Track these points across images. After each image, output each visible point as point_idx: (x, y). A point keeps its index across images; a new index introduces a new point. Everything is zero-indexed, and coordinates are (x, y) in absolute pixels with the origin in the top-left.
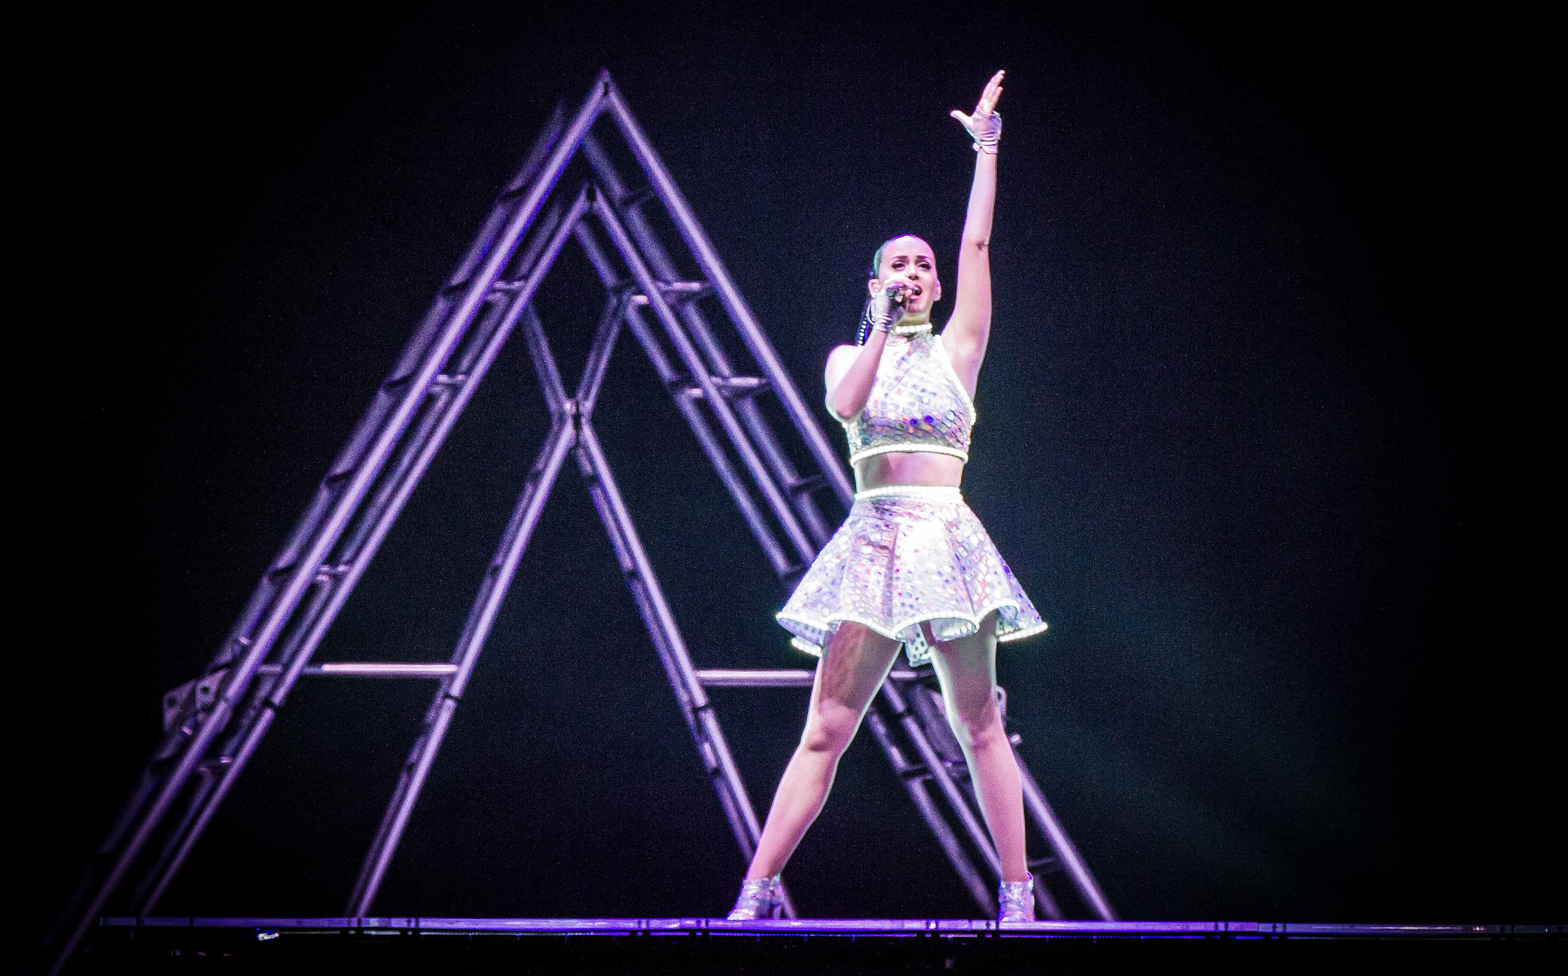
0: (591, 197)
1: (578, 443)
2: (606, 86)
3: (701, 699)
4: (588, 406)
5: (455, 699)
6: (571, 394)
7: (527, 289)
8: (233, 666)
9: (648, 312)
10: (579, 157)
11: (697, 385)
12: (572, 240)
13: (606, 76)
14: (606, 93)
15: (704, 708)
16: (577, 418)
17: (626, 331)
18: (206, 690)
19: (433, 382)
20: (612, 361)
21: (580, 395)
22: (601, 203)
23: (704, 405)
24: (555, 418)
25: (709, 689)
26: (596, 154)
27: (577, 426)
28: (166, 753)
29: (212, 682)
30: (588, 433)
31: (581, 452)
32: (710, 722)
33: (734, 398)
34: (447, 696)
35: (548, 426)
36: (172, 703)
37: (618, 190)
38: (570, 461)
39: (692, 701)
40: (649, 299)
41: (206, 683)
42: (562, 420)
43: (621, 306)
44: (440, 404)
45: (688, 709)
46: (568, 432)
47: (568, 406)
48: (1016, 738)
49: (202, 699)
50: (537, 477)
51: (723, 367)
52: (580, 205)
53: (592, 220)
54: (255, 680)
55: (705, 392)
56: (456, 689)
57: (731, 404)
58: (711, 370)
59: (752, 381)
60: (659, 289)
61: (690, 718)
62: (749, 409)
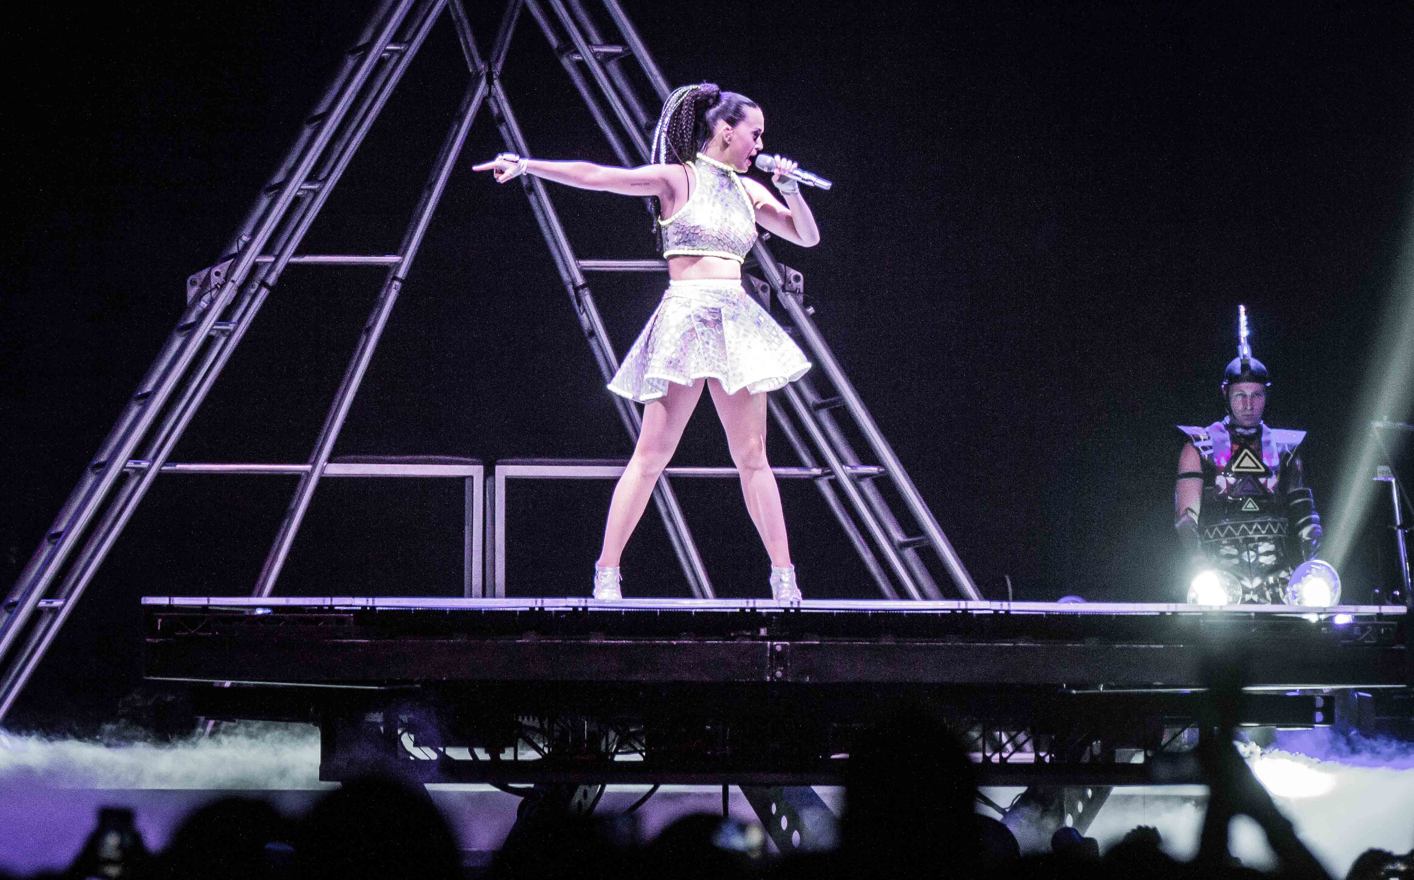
1: (490, 96)
3: (580, 281)
4: (498, 67)
5: (401, 281)
6: (485, 59)
8: (238, 257)
11: (577, 52)
15: (583, 287)
16: (490, 76)
17: (526, 12)
18: (217, 274)
19: (385, 49)
21: (493, 59)
23: (582, 67)
24: (473, 77)
25: (586, 274)
27: (490, 82)
28: (192, 319)
29: (223, 268)
30: (498, 87)
31: (491, 101)
32: (588, 299)
33: (604, 61)
34: (395, 278)
35: (467, 82)
36: (193, 283)
38: (484, 107)
39: (573, 282)
41: (217, 269)
42: (478, 78)
44: (389, 66)
45: (570, 287)
46: (483, 87)
47: (483, 67)
48: (811, 310)
49: (215, 280)
51: (595, 38)
54: (255, 268)
55: (584, 57)
56: (401, 274)
57: (602, 65)
58: (589, 41)
59: (618, 49)
61: (572, 292)
62: (613, 67)
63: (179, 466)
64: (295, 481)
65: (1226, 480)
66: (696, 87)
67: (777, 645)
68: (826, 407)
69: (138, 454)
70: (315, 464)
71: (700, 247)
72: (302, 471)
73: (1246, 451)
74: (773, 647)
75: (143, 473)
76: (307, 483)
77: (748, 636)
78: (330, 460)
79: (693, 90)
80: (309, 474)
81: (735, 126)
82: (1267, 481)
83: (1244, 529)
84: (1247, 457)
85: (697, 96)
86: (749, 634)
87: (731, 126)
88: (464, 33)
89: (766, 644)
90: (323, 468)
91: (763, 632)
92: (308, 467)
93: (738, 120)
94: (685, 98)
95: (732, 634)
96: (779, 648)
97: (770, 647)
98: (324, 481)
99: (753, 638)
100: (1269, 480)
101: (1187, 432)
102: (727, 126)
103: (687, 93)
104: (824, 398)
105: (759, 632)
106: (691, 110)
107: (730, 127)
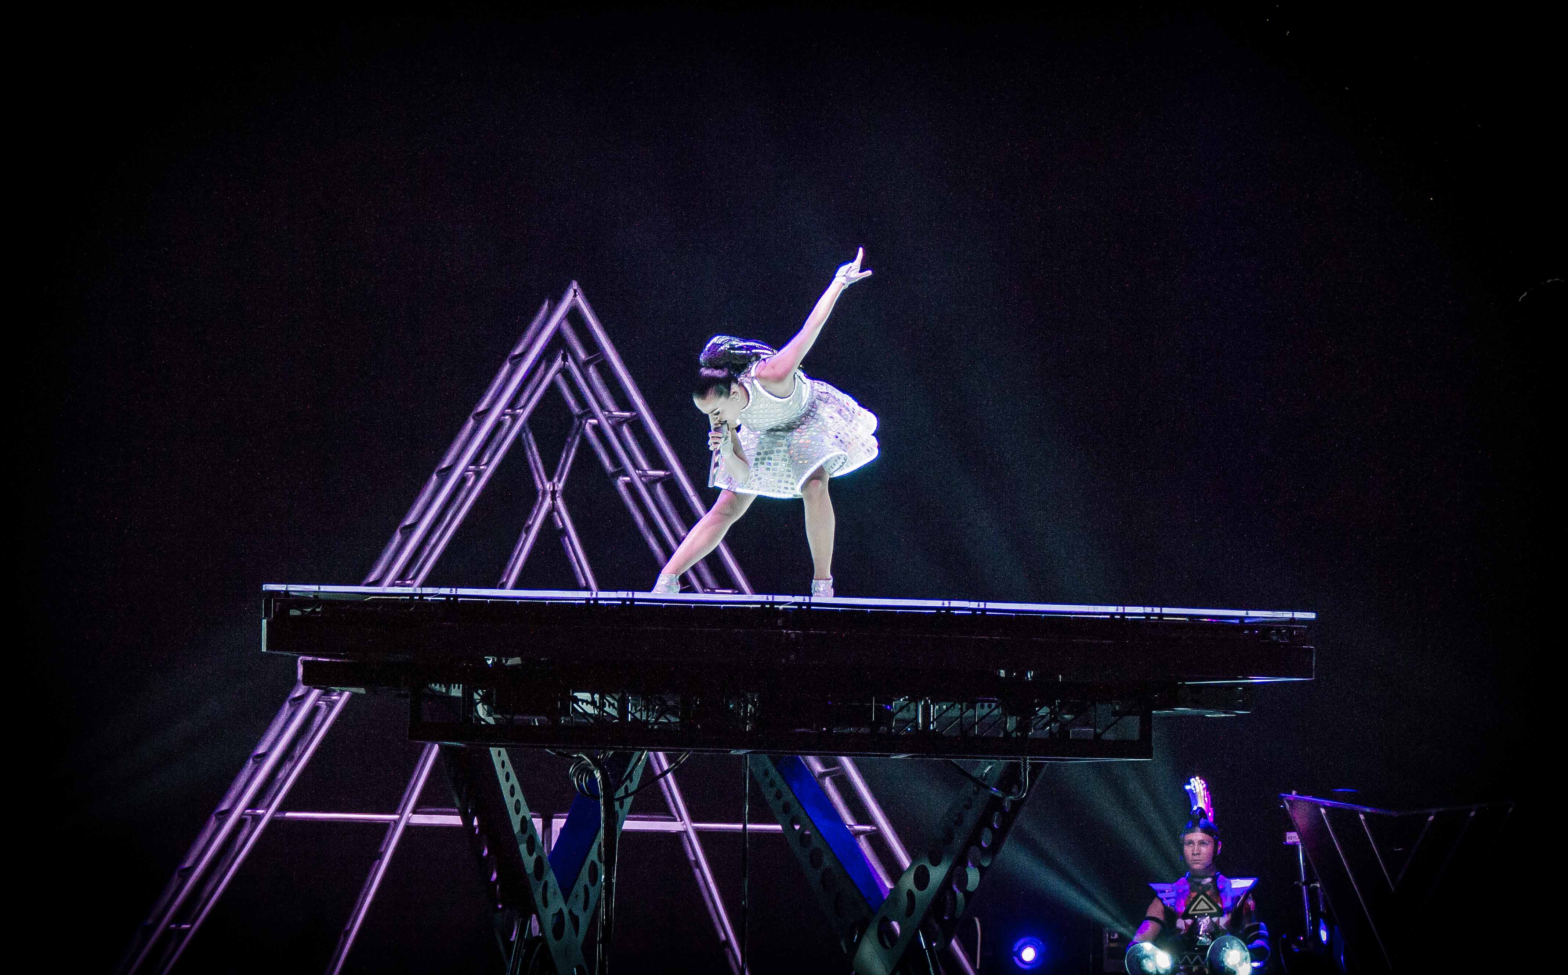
0: (565, 359)
1: (553, 509)
2: (575, 291)
4: (561, 485)
6: (550, 479)
7: (524, 414)
9: (598, 430)
10: (558, 333)
11: (627, 475)
12: (553, 384)
13: (575, 285)
14: (575, 296)
16: (554, 493)
17: (584, 439)
19: (466, 470)
20: (576, 457)
21: (556, 480)
22: (571, 363)
23: (631, 487)
24: (540, 493)
26: (568, 331)
27: (554, 498)
30: (560, 502)
31: (556, 513)
33: (650, 485)
35: (535, 497)
37: (582, 355)
38: (549, 519)
40: (598, 422)
42: (544, 494)
43: (581, 426)
44: (470, 484)
46: (548, 501)
47: (548, 486)
50: (528, 529)
51: (644, 465)
52: (558, 363)
53: (565, 372)
55: (632, 479)
57: (648, 487)
58: (636, 466)
59: (661, 473)
60: (605, 415)
62: (659, 489)
63: (288, 814)
64: (383, 829)
65: (1185, 922)
68: (830, 775)
69: (254, 804)
70: (401, 815)
72: (391, 820)
73: (1202, 896)
75: (257, 819)
76: (395, 829)
78: (414, 811)
80: (396, 823)
82: (1219, 920)
83: (1197, 960)
84: (1202, 901)
88: (531, 448)
90: (409, 819)
92: (396, 817)
98: (410, 829)
100: (1221, 918)
101: (1154, 888)
104: (826, 768)
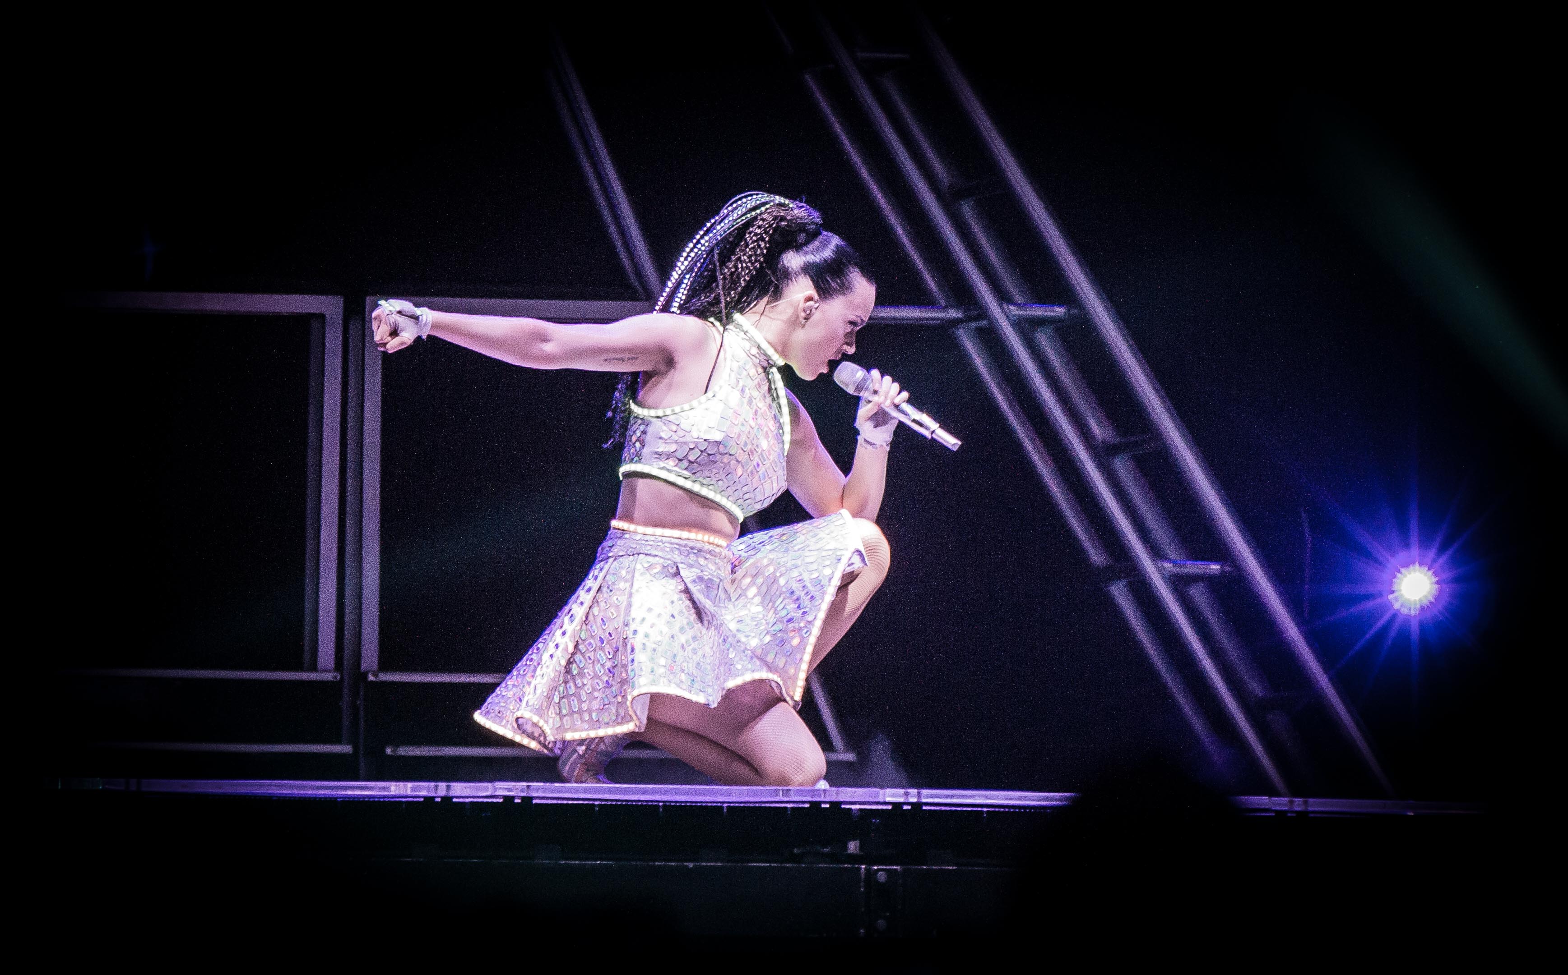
66: (787, 202)
67: (878, 870)
71: (700, 479)
74: (870, 874)
77: (827, 855)
79: (781, 205)
81: (826, 298)
85: (783, 219)
86: (826, 850)
87: (819, 295)
89: (861, 868)
91: (853, 847)
93: (836, 292)
94: (761, 214)
95: (796, 851)
96: (882, 877)
97: (866, 874)
99: (834, 858)
102: (812, 291)
103: (768, 206)
105: (846, 848)
106: (763, 240)
107: (816, 297)
